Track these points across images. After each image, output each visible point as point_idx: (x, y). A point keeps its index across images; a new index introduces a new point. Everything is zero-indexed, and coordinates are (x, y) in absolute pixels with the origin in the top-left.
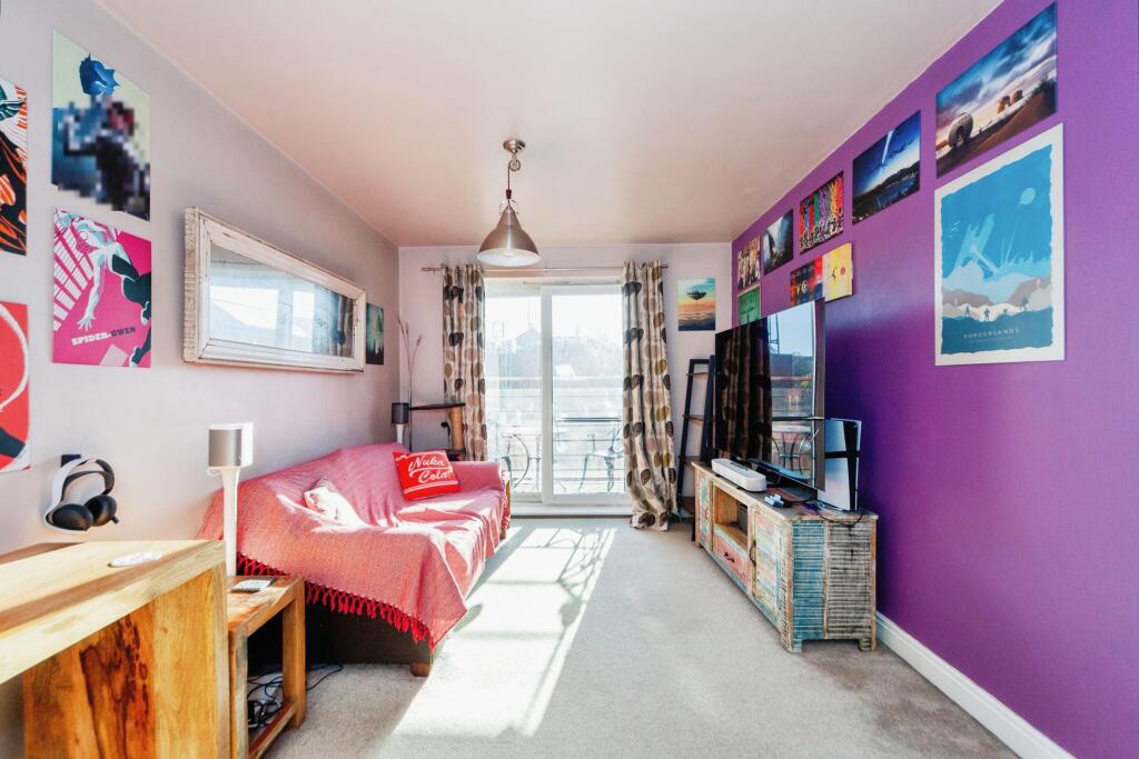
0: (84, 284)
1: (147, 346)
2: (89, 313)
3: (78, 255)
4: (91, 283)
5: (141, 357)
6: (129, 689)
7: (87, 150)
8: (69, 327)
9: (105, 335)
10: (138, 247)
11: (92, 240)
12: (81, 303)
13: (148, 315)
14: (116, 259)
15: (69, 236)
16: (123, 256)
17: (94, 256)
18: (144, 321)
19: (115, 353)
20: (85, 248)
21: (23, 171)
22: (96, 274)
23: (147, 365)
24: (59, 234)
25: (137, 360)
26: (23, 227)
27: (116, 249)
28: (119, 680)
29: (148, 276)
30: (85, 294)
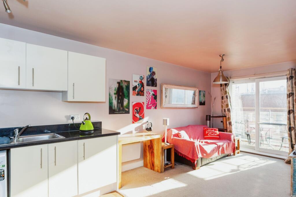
0: (149, 98)
1: (156, 106)
2: (150, 102)
3: (149, 94)
4: (150, 98)
5: (156, 108)
6: (152, 151)
7: (150, 81)
8: (148, 105)
9: (152, 105)
10: (155, 91)
11: (150, 92)
12: (149, 101)
13: (156, 101)
14: (153, 94)
16: (154, 93)
17: (150, 94)
18: (156, 102)
19: (153, 107)
20: (150, 93)
21: (144, 86)
22: (150, 97)
23: (156, 109)
24: (147, 92)
25: (155, 108)
26: (144, 93)
27: (153, 93)
28: (151, 149)
29: (157, 95)
30: (150, 99)
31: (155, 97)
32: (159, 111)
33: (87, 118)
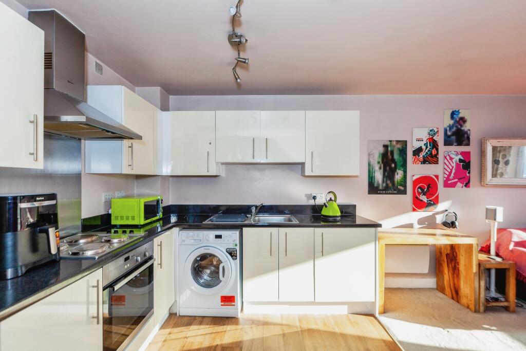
0: (451, 168)
1: (469, 182)
2: (452, 175)
3: (450, 161)
4: (453, 167)
5: (467, 185)
6: (455, 266)
7: (453, 135)
8: (448, 179)
9: (456, 180)
10: (466, 155)
11: (453, 156)
12: (450, 173)
13: (469, 173)
14: (460, 159)
15: (448, 158)
16: (462, 158)
17: (454, 160)
18: (468, 175)
19: (459, 184)
20: (451, 159)
21: (438, 146)
22: (454, 165)
23: (469, 187)
24: (445, 157)
25: (466, 186)
26: (438, 158)
27: (460, 157)
28: (453, 263)
29: (469, 162)
30: (451, 170)
31: (465, 164)
32: (475, 191)
33: (331, 198)
